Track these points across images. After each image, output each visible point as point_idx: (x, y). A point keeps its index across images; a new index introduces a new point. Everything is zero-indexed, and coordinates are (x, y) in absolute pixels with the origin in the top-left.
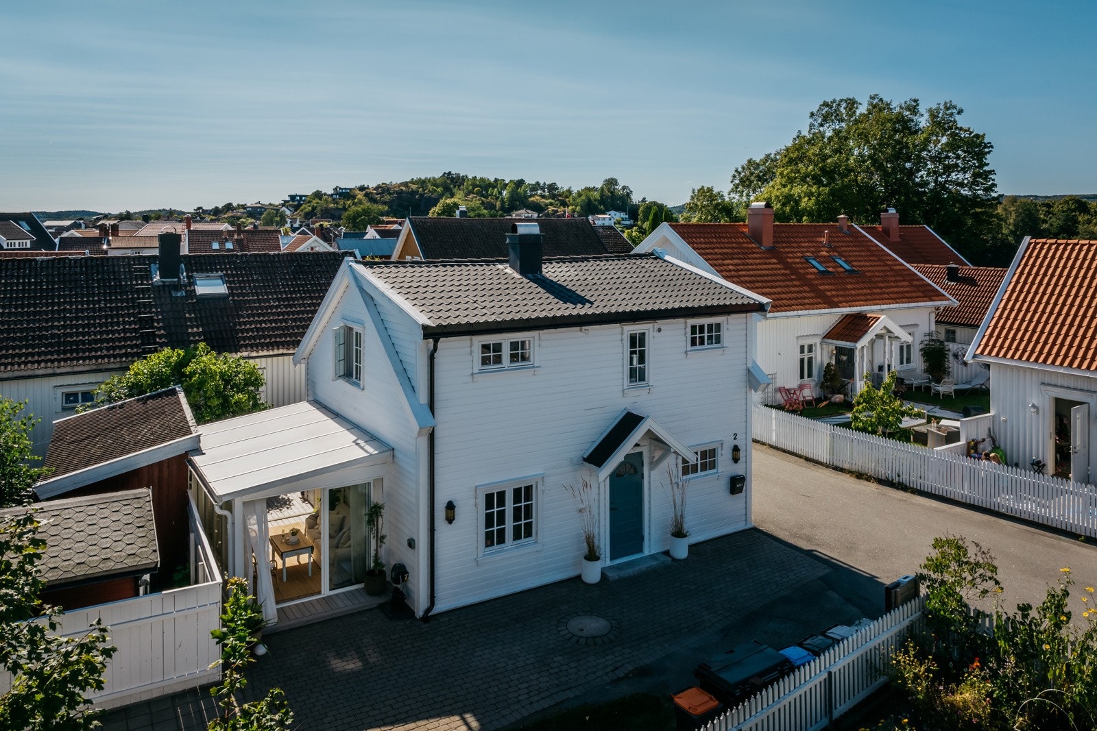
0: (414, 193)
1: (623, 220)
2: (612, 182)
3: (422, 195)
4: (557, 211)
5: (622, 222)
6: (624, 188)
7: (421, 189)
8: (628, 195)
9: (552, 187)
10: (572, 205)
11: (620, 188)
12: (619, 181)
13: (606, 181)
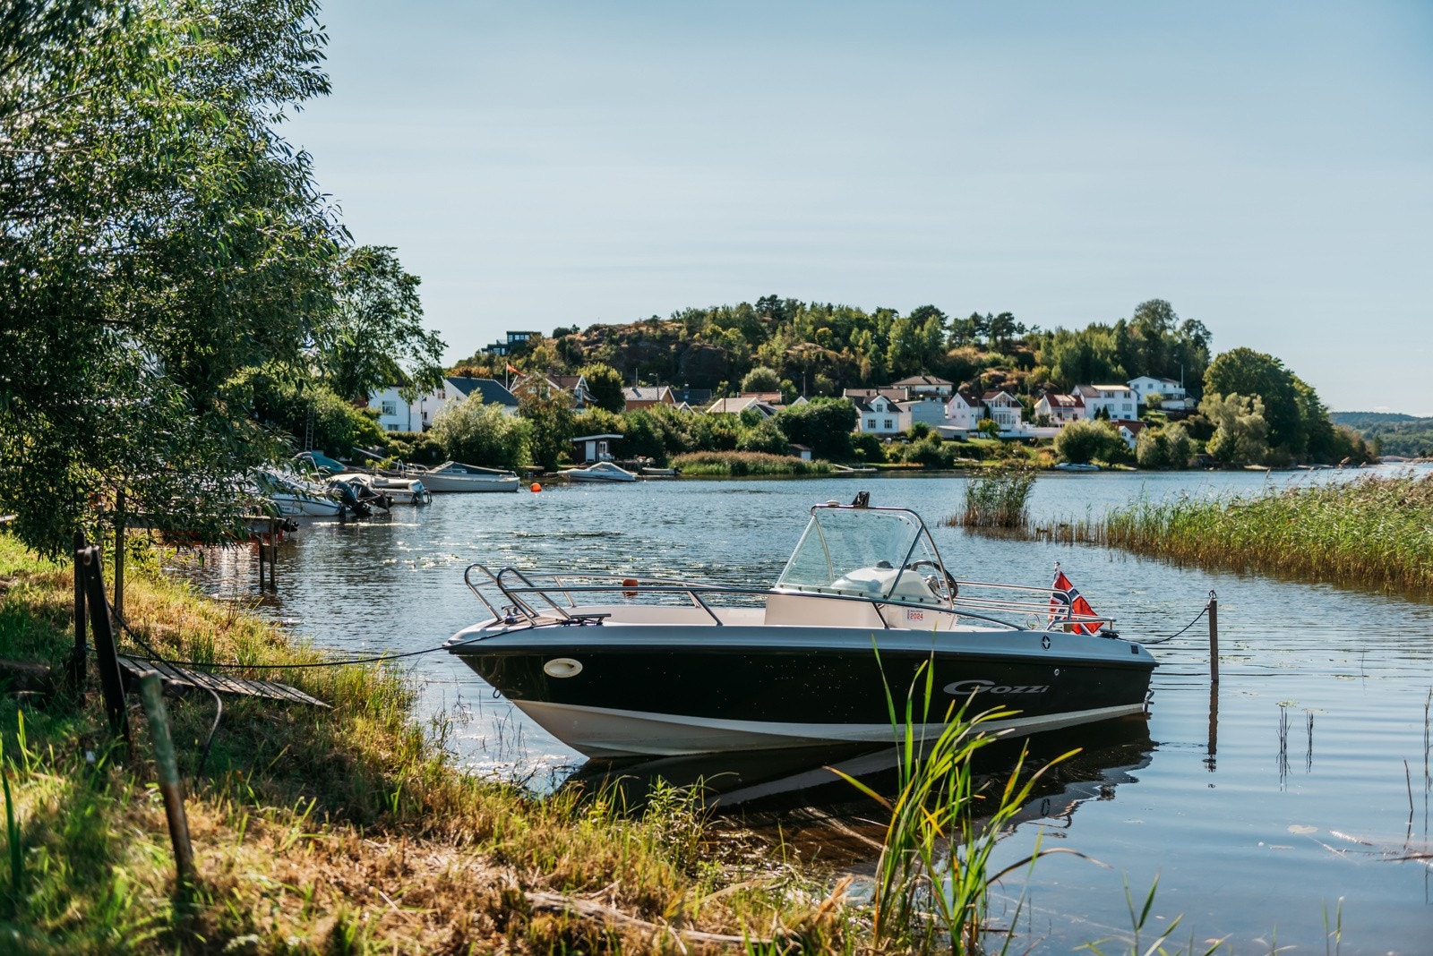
0: (667, 338)
1: (1169, 397)
2: (1156, 312)
3: (685, 345)
4: (1003, 379)
5: (1165, 405)
6: (1190, 325)
7: (684, 332)
8: (1199, 341)
9: (1003, 324)
10: (1044, 364)
11: (1179, 325)
12: (1175, 308)
13: (1143, 307)
